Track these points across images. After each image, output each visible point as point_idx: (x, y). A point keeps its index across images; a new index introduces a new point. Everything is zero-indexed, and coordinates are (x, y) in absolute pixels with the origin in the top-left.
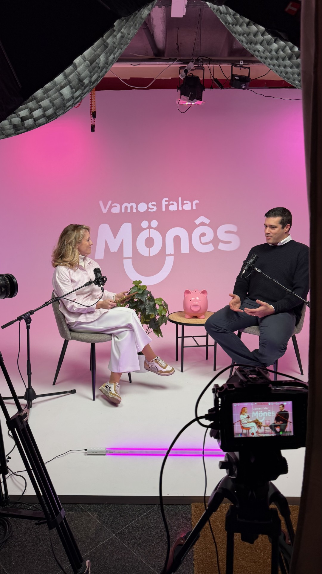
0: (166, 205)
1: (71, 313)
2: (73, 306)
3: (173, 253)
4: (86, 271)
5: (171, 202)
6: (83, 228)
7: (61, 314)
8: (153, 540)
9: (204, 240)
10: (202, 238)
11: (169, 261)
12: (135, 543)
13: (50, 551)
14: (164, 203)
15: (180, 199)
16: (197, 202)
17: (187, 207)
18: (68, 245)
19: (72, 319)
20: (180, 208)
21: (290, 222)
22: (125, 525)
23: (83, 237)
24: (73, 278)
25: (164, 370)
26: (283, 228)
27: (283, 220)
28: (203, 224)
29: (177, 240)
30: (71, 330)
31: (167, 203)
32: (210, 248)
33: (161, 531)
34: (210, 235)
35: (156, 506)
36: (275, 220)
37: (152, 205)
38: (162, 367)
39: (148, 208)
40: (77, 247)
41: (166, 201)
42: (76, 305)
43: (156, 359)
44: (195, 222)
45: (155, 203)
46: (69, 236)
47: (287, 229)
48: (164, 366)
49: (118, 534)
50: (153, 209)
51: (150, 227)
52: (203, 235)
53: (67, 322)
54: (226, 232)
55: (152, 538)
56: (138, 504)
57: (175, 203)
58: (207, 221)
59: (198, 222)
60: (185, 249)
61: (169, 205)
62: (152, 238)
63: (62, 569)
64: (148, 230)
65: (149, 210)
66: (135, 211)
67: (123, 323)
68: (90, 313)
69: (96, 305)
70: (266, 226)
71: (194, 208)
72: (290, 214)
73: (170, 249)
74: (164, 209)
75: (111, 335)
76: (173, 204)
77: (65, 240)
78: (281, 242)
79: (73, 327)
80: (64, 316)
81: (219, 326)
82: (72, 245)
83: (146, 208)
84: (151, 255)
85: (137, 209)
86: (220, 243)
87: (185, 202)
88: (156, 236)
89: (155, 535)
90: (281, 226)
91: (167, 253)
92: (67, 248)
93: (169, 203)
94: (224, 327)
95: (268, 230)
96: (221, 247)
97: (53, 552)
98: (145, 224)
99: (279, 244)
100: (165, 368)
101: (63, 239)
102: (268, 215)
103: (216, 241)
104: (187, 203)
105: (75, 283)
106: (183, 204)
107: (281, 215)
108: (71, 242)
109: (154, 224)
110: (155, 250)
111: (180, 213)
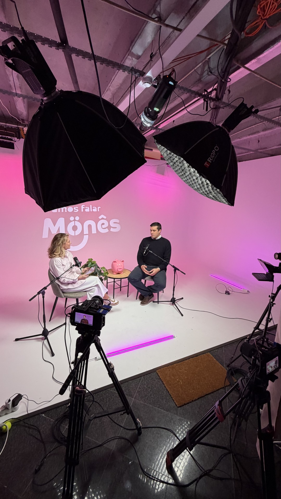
0: (83, 209)
1: (62, 283)
2: (64, 280)
3: (88, 233)
4: (68, 258)
5: (86, 207)
6: (66, 236)
7: (57, 284)
8: (151, 395)
9: (103, 226)
10: (102, 226)
11: (86, 238)
12: (145, 399)
13: (110, 420)
14: (82, 208)
15: (91, 206)
16: (100, 207)
17: (95, 210)
18: (58, 246)
19: (64, 287)
20: (91, 211)
21: (161, 229)
22: (135, 392)
23: (67, 241)
24: (63, 264)
25: (114, 303)
26: (158, 231)
27: (158, 227)
28: (103, 219)
29: (90, 226)
30: (63, 292)
31: (84, 208)
32: (107, 230)
33: (151, 389)
34: (106, 225)
35: (142, 377)
36: (155, 228)
37: (76, 208)
38: (113, 302)
39: (74, 210)
40: (63, 246)
41: (83, 207)
42: (66, 279)
43: (109, 298)
44: (99, 217)
45: (77, 208)
46: (59, 241)
47: (160, 231)
48: (114, 301)
49: (135, 398)
50: (76, 210)
51: (75, 220)
52: (103, 224)
53: (61, 289)
54: (114, 223)
55: (150, 394)
56: (134, 379)
57: (88, 208)
58: (105, 217)
59: (100, 217)
60: (94, 231)
61: (85, 209)
62: (76, 226)
63: (121, 427)
64: (74, 221)
65: (74, 211)
66: (66, 211)
67: (94, 285)
68: (74, 283)
69: (78, 279)
70: (151, 230)
71: (98, 211)
72: (160, 225)
73: (86, 231)
74: (82, 211)
75: (86, 291)
76: (87, 208)
77: (56, 243)
78: (158, 238)
79: (64, 291)
80: (59, 285)
81: (135, 279)
82: (60, 246)
83: (73, 210)
84: (76, 235)
85: (67, 210)
86: (111, 228)
87: (93, 207)
88: (78, 225)
89: (150, 391)
90: (157, 230)
91: (84, 234)
92: (57, 247)
93: (85, 207)
94: (138, 279)
95: (152, 232)
96: (112, 230)
97: (112, 420)
98: (72, 218)
99: (157, 239)
100: (114, 302)
101: (54, 243)
102: (151, 225)
103: (109, 227)
104: (95, 208)
105: (64, 266)
106: (92, 209)
107: (157, 225)
108: (60, 245)
109: (77, 218)
110: (78, 232)
111: (91, 213)
